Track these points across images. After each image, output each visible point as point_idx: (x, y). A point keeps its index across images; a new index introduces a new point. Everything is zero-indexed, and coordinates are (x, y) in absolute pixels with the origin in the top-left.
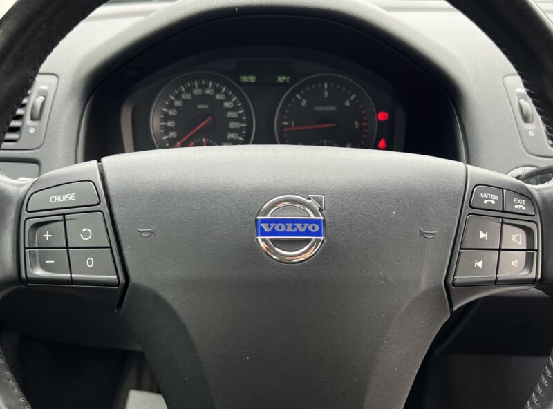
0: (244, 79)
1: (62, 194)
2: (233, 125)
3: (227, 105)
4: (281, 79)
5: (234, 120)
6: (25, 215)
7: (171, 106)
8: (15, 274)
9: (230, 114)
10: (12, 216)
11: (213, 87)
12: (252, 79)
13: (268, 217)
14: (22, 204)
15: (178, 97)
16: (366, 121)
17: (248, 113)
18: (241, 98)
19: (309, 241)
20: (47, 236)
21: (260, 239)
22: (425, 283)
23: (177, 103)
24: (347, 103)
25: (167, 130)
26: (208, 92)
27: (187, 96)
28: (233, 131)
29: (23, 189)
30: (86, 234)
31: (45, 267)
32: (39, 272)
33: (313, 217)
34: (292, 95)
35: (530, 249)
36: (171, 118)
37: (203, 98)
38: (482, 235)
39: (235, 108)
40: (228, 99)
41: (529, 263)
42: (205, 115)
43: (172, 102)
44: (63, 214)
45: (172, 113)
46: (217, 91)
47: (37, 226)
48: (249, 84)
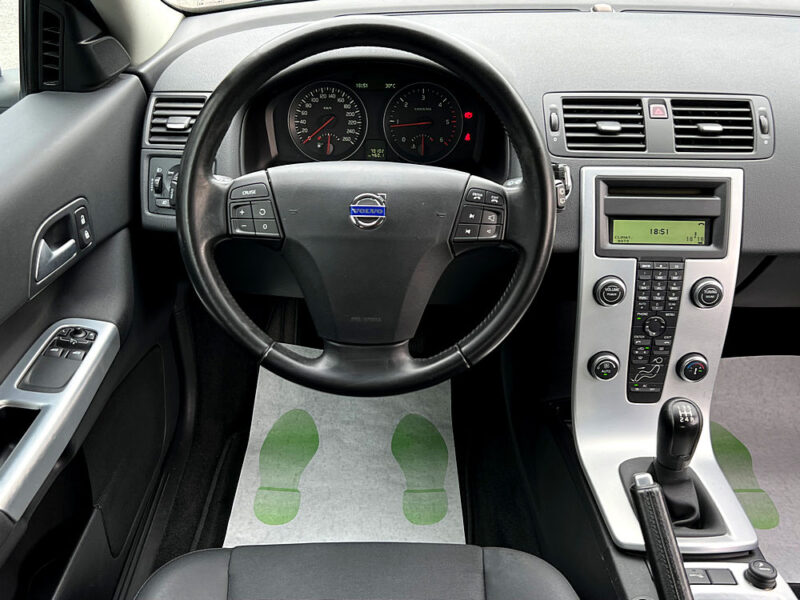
0: (359, 85)
1: (248, 190)
2: (351, 122)
3: (346, 106)
4: (388, 86)
5: (352, 118)
6: (229, 201)
7: (303, 108)
8: (225, 232)
9: (348, 114)
10: (223, 201)
11: (335, 92)
12: (365, 85)
13: (356, 205)
14: (228, 194)
15: (308, 101)
16: (455, 119)
17: (362, 113)
18: (357, 101)
19: (376, 218)
20: (242, 212)
21: (352, 217)
22: (437, 241)
23: (308, 106)
24: (440, 105)
25: (300, 127)
26: (331, 96)
27: (315, 100)
28: (352, 127)
29: (227, 187)
30: (262, 212)
31: (242, 229)
32: (238, 231)
33: (380, 205)
34: (397, 99)
35: (499, 223)
36: (303, 117)
37: (328, 101)
38: (471, 216)
39: (352, 109)
40: (347, 102)
41: (497, 231)
42: (330, 114)
43: (303, 104)
44: (250, 202)
45: (304, 113)
46: (339, 95)
47: (236, 207)
48: (362, 89)
